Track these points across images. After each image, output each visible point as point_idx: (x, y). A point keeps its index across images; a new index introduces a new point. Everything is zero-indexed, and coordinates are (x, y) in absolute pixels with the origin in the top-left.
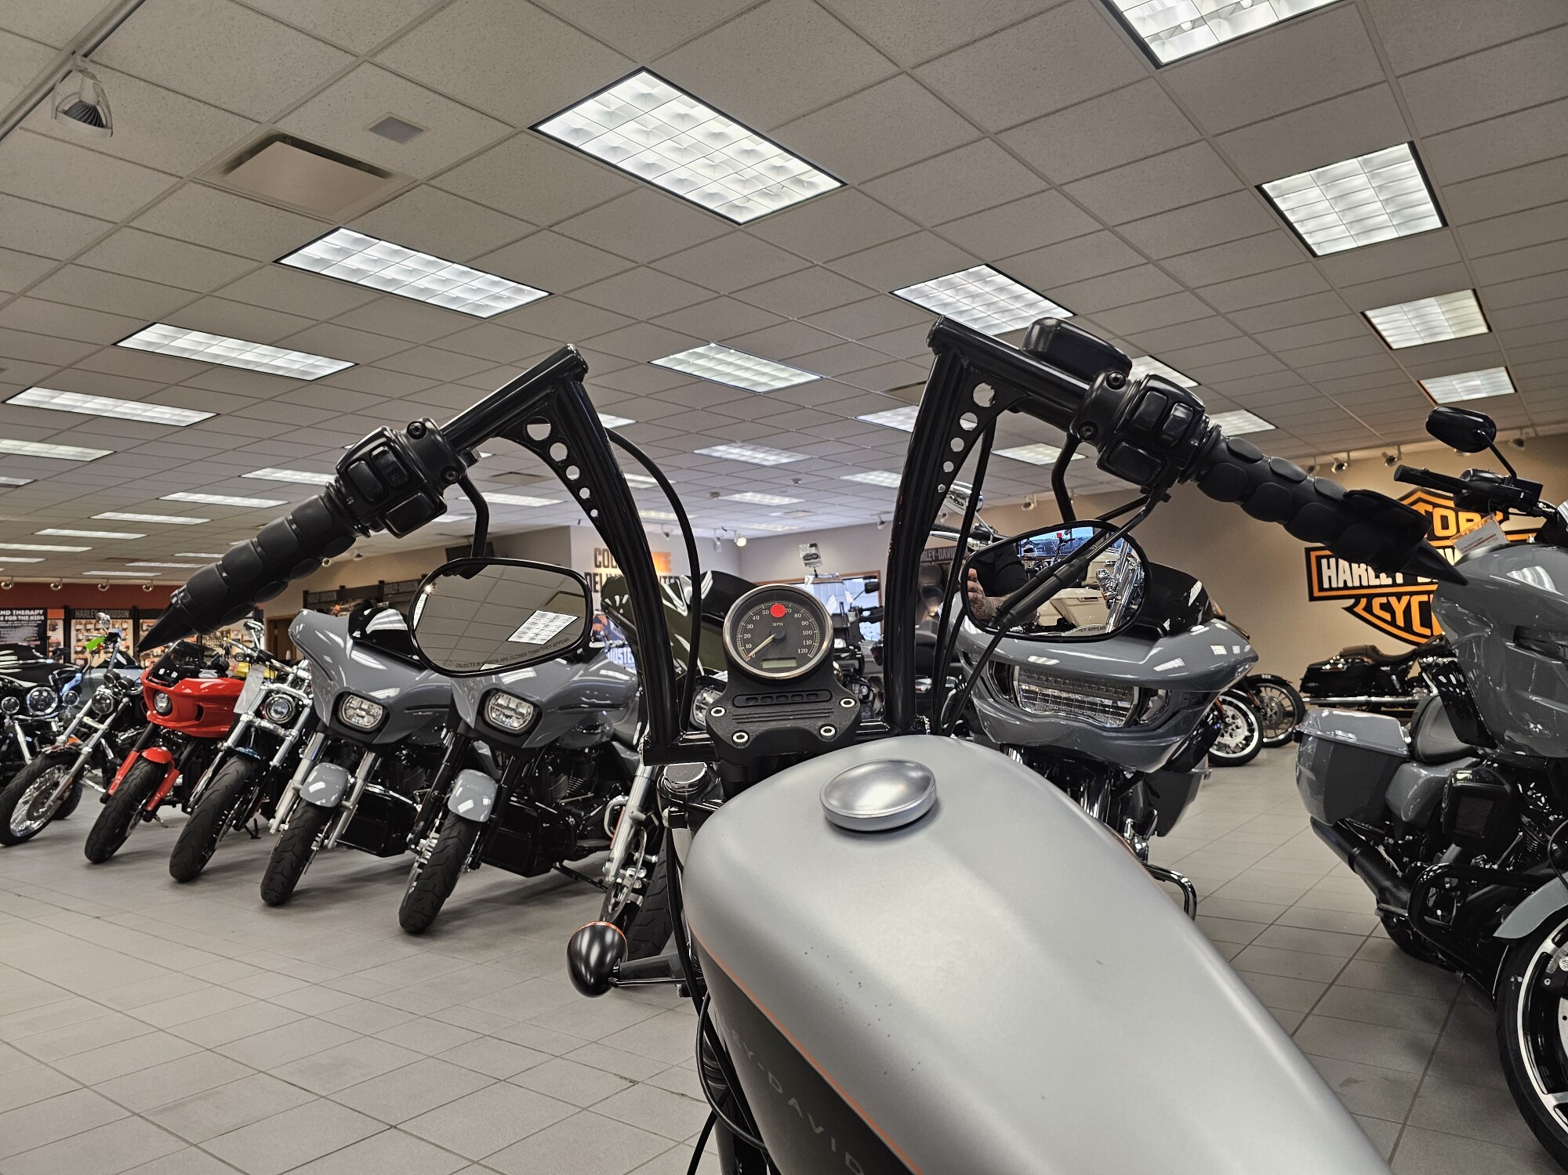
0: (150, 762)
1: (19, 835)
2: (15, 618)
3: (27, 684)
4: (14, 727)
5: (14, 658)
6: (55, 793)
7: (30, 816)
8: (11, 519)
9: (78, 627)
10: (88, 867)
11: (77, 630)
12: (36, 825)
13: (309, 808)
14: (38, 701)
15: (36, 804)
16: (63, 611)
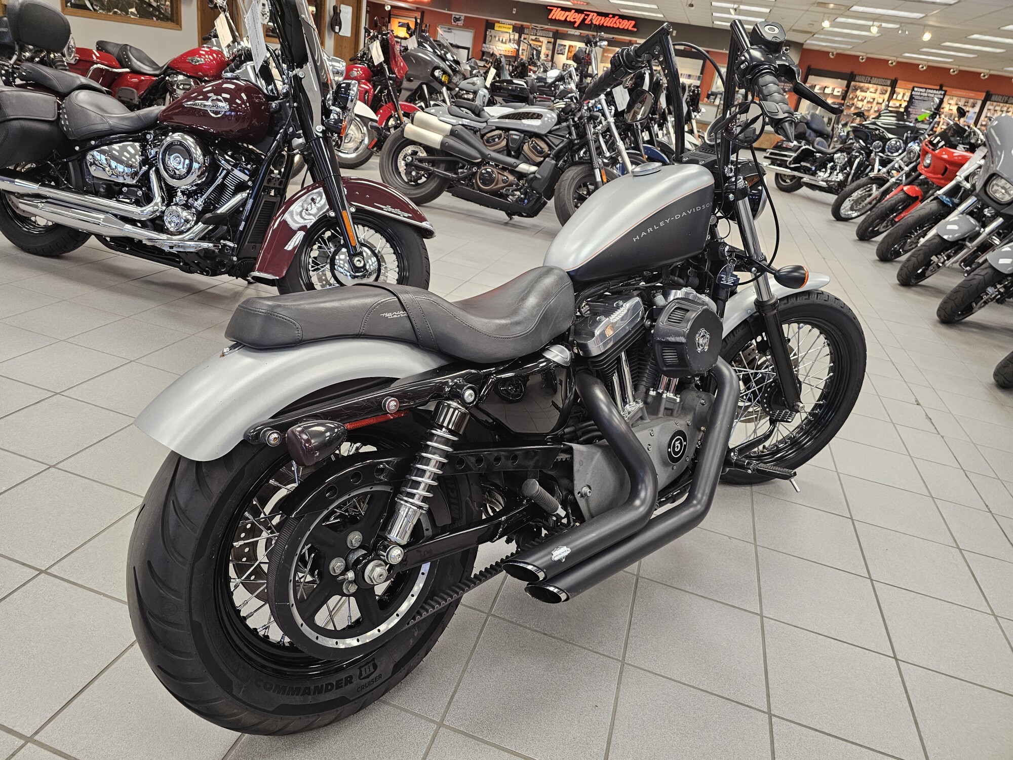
0: (905, 193)
1: (843, 216)
2: (926, 95)
3: (890, 136)
4: (875, 160)
5: (894, 119)
6: (868, 199)
7: (852, 209)
8: (951, 26)
9: (991, 107)
10: (855, 241)
11: (988, 110)
12: (855, 214)
13: (937, 238)
14: (892, 147)
15: (857, 202)
16: (984, 94)
